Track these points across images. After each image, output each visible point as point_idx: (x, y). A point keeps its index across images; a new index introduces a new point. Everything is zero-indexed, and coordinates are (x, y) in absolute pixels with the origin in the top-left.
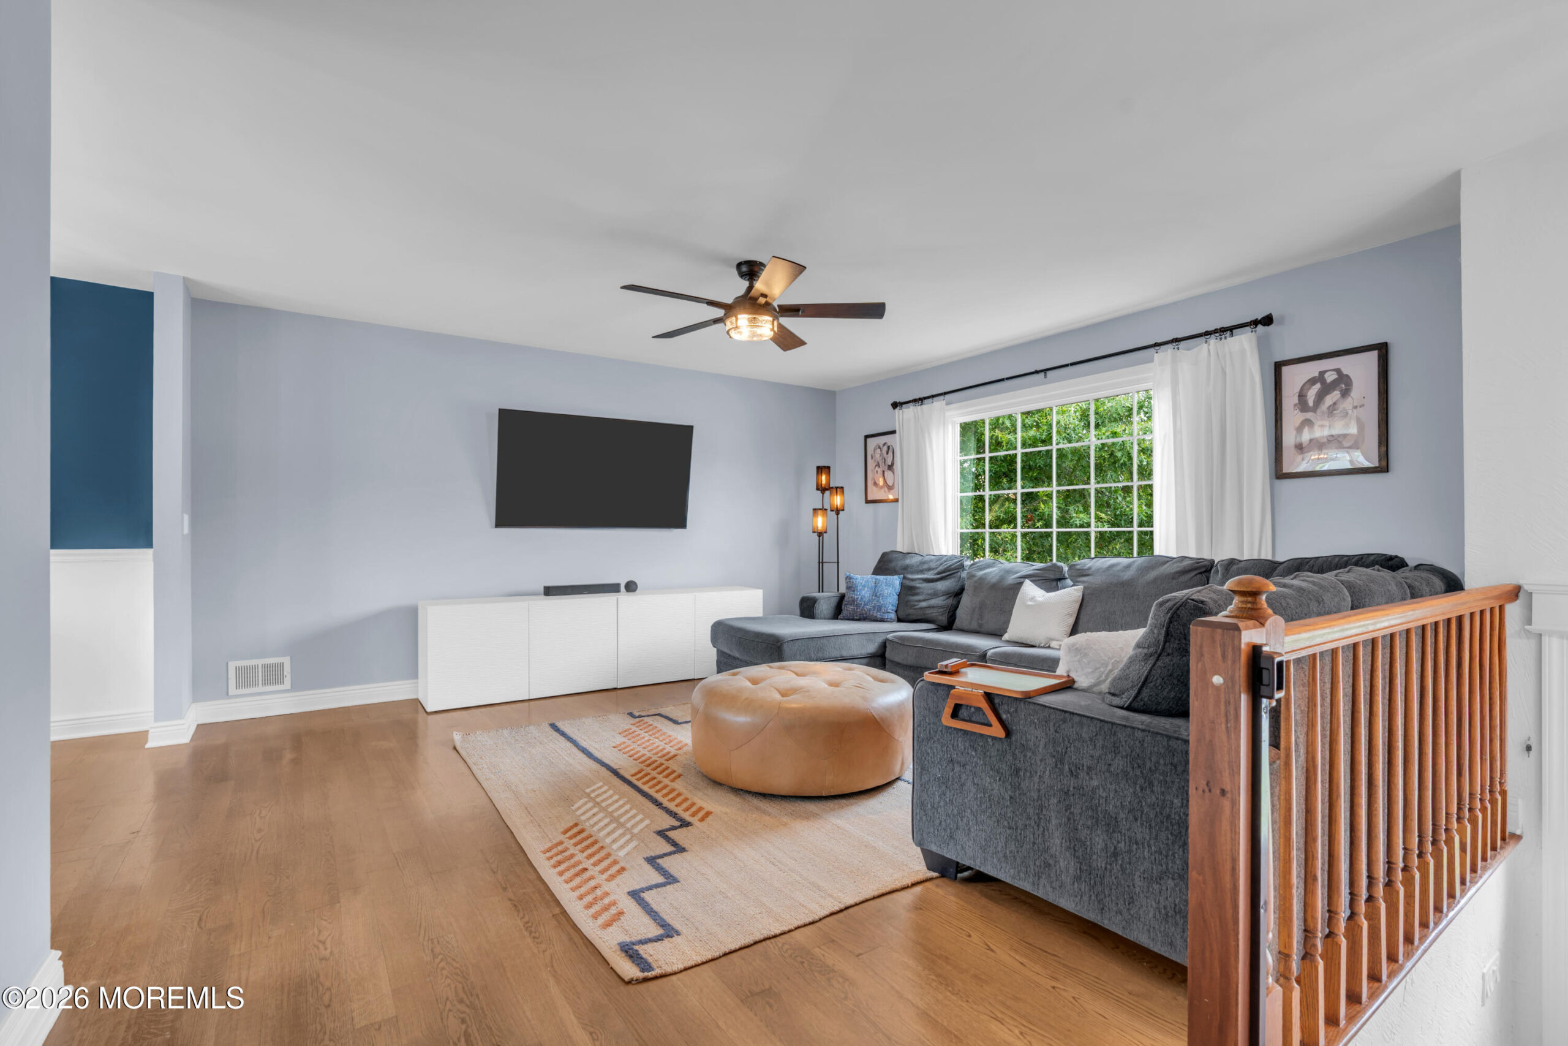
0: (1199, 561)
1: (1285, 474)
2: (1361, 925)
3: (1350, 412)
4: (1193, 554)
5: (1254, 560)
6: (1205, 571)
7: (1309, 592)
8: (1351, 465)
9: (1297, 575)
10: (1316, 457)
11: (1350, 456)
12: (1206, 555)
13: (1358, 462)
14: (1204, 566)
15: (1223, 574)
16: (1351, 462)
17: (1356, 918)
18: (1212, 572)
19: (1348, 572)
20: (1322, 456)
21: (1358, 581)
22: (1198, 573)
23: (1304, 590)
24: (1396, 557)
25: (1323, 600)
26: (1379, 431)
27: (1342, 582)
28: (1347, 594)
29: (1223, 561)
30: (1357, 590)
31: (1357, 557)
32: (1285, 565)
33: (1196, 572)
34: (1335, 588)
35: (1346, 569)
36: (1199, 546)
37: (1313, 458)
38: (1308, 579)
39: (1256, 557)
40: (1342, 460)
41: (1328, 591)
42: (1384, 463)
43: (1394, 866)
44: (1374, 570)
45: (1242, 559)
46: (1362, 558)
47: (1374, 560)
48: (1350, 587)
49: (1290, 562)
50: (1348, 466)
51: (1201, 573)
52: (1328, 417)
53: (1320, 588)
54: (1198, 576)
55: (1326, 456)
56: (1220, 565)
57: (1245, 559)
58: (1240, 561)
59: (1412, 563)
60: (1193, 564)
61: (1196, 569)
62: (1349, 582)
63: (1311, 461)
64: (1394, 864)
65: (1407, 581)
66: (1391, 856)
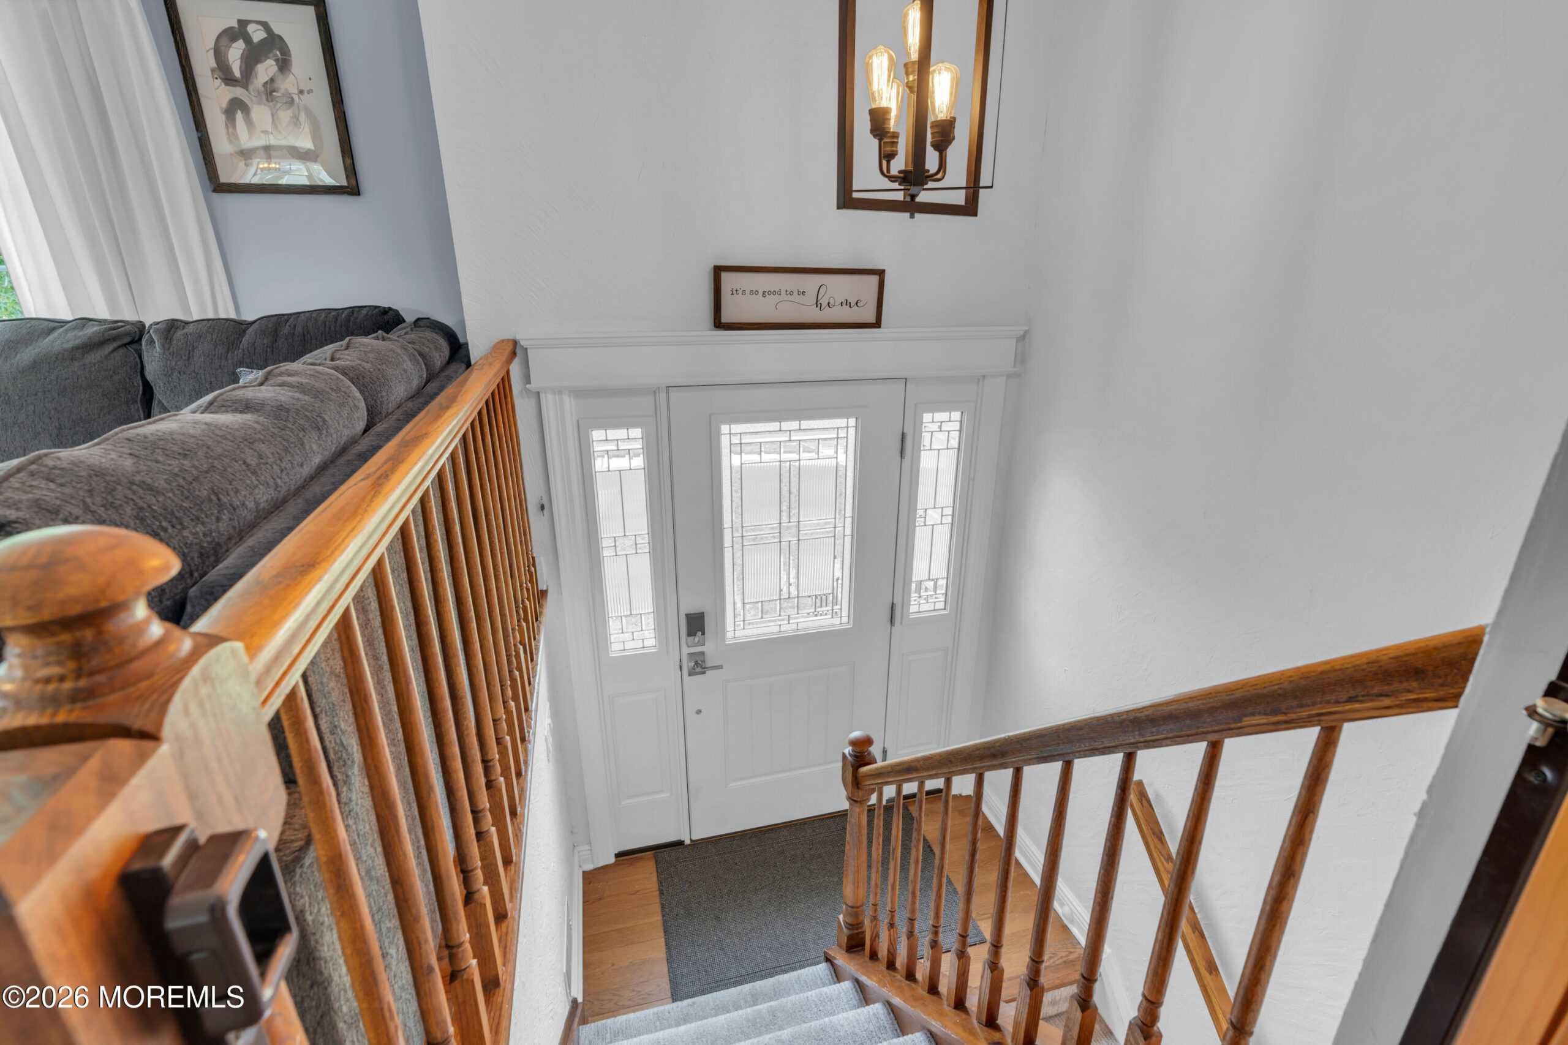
0: (114, 324)
1: (224, 184)
2: (483, 902)
3: (296, 98)
4: (102, 311)
5: (208, 320)
6: (131, 343)
7: (298, 412)
8: (309, 181)
9: (269, 373)
10: (266, 165)
11: (308, 170)
12: (128, 314)
13: (319, 179)
14: (127, 334)
15: (163, 346)
16: (309, 177)
17: (476, 896)
18: (144, 342)
19: (347, 348)
20: (273, 166)
21: (365, 364)
22: (119, 347)
23: (288, 411)
24: (390, 309)
25: (324, 421)
26: (339, 134)
27: (344, 371)
28: (358, 395)
29: (158, 323)
30: (367, 380)
31: (346, 312)
32: (255, 326)
33: (115, 345)
34: (337, 390)
35: (344, 343)
36: (112, 302)
37: (261, 166)
38: (291, 379)
39: (211, 316)
40: (298, 174)
41: (329, 400)
42: (353, 183)
43: (491, 763)
44: (377, 338)
45: (191, 320)
46: (353, 313)
47: (367, 315)
48: (359, 378)
49: (263, 322)
50: (305, 181)
51: (124, 345)
52: (267, 100)
53: (315, 397)
54: (121, 350)
55: (277, 166)
56: (155, 331)
57: (195, 318)
58: (187, 323)
59: (409, 318)
60: (105, 331)
61: (113, 339)
62: (354, 368)
63: (259, 171)
64: (491, 760)
65: (416, 347)
66: (487, 754)
